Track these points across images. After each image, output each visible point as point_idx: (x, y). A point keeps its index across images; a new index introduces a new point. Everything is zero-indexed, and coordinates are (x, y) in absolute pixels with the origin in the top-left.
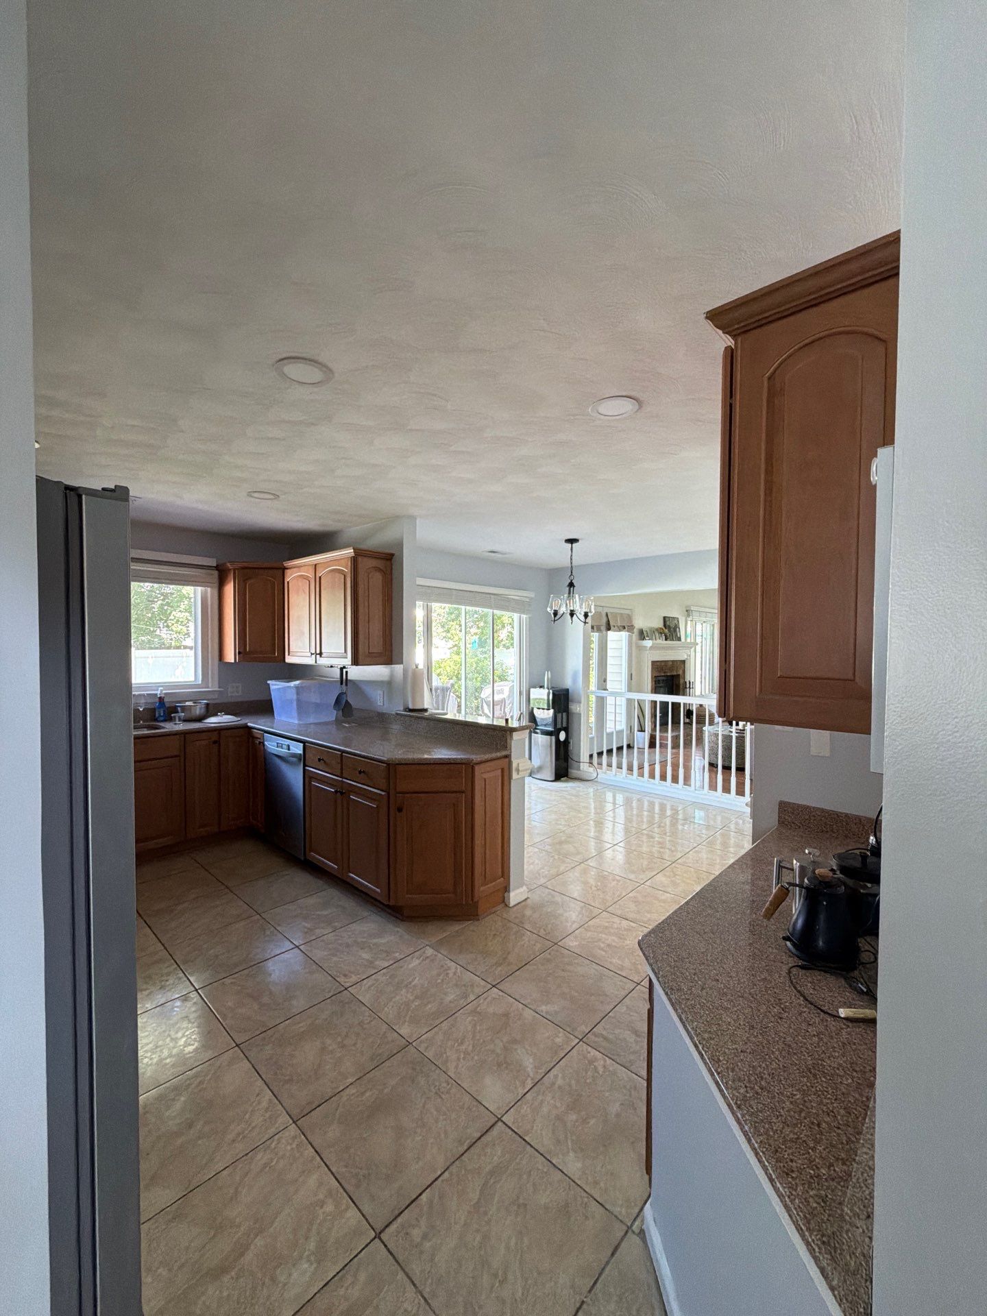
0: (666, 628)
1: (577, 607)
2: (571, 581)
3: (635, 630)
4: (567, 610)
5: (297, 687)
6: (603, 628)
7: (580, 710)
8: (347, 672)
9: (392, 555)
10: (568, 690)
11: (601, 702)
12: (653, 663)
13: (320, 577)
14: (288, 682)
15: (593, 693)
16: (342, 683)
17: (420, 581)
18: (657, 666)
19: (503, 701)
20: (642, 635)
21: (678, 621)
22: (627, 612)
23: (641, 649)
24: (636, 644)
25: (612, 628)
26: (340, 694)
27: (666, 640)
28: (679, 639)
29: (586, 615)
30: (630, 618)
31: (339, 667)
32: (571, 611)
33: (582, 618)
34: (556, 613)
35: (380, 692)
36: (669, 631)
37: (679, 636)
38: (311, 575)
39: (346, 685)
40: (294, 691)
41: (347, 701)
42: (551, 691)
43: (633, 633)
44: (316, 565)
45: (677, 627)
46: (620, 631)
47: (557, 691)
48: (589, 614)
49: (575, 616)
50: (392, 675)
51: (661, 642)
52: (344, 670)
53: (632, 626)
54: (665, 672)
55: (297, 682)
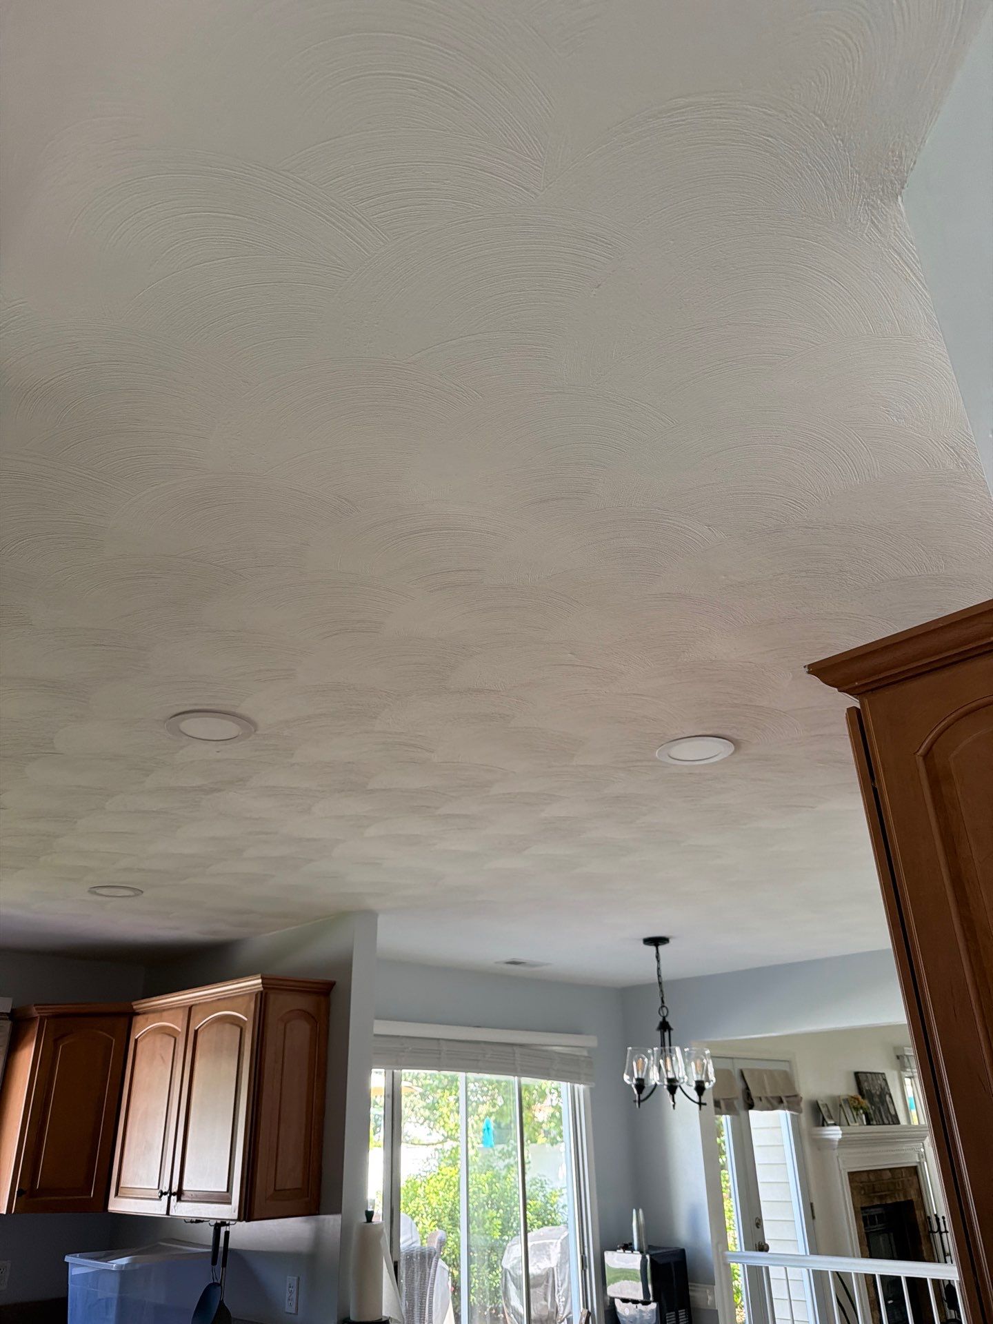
0: (863, 1097)
1: (680, 1073)
2: (664, 1018)
3: (803, 1105)
4: (661, 1080)
5: (123, 1273)
6: (739, 1103)
7: (714, 1301)
8: (227, 1233)
9: (331, 985)
10: (683, 1251)
11: (758, 1278)
12: (853, 1176)
13: (196, 1032)
14: (106, 1258)
15: (737, 1257)
16: (214, 1262)
17: (381, 1027)
18: (863, 1183)
19: (549, 1276)
20: (819, 1115)
21: (885, 1080)
22: (783, 1067)
23: (821, 1145)
24: (810, 1134)
25: (756, 1101)
26: (210, 1285)
27: (869, 1123)
28: (895, 1120)
29: (700, 1088)
30: (788, 1079)
31: (213, 1222)
32: (670, 1080)
33: (695, 1096)
34: (640, 1085)
35: (291, 1280)
36: (872, 1103)
37: (893, 1113)
38: (179, 1027)
39: (224, 1265)
40: (114, 1282)
41: (221, 1302)
42: (648, 1257)
43: (800, 1111)
44: (190, 1008)
45: (885, 1093)
46: (773, 1108)
47: (663, 1255)
48: (707, 1085)
49: (678, 1090)
50: (318, 1238)
51: (859, 1127)
52: (223, 1229)
53: (796, 1096)
54: (881, 1198)
55: (124, 1261)
